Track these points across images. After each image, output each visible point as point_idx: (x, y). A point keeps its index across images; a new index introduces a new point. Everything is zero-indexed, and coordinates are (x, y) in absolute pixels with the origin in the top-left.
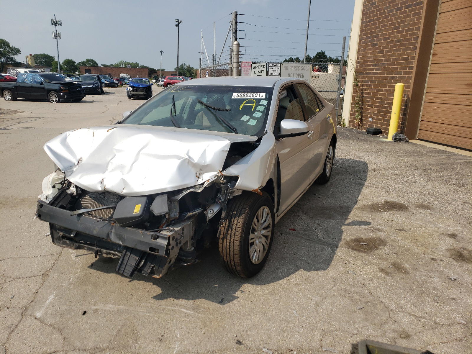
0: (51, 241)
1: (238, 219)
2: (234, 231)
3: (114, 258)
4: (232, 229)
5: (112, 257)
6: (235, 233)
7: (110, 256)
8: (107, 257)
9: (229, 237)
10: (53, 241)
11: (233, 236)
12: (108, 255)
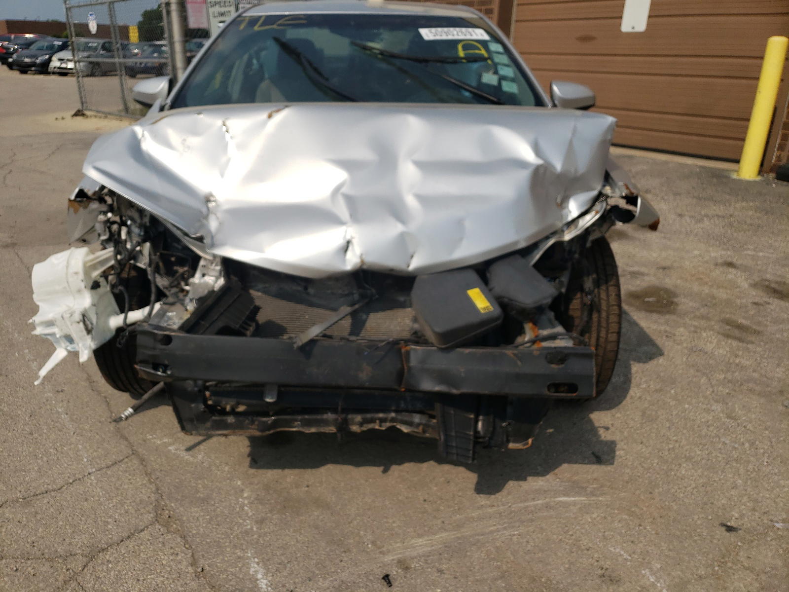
0: (179, 429)
1: (607, 289)
2: (604, 314)
3: (383, 429)
4: (599, 312)
5: (377, 427)
6: (608, 317)
7: (371, 426)
8: (363, 432)
9: (594, 329)
10: (183, 428)
11: (604, 324)
12: (365, 425)
